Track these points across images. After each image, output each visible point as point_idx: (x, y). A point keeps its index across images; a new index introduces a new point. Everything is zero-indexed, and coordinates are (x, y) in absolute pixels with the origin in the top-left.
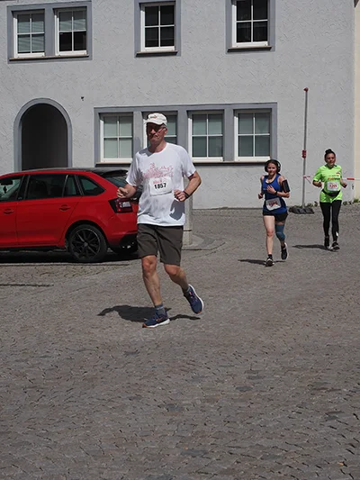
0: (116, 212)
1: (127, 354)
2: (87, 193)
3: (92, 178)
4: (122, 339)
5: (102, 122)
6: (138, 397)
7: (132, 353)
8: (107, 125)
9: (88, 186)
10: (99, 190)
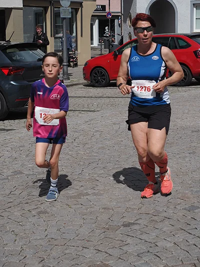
0: (197, 57)
1: (193, 132)
2: (181, 47)
3: (184, 39)
4: (192, 124)
5: (195, 9)
6: (194, 153)
7: (196, 131)
8: (198, 11)
9: (182, 43)
10: (188, 46)
